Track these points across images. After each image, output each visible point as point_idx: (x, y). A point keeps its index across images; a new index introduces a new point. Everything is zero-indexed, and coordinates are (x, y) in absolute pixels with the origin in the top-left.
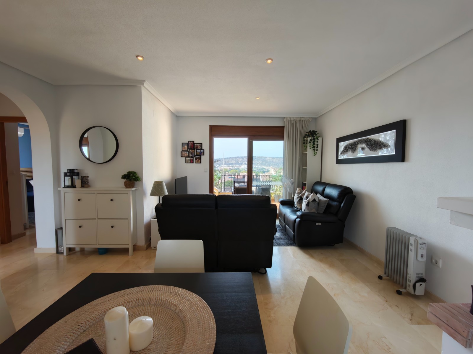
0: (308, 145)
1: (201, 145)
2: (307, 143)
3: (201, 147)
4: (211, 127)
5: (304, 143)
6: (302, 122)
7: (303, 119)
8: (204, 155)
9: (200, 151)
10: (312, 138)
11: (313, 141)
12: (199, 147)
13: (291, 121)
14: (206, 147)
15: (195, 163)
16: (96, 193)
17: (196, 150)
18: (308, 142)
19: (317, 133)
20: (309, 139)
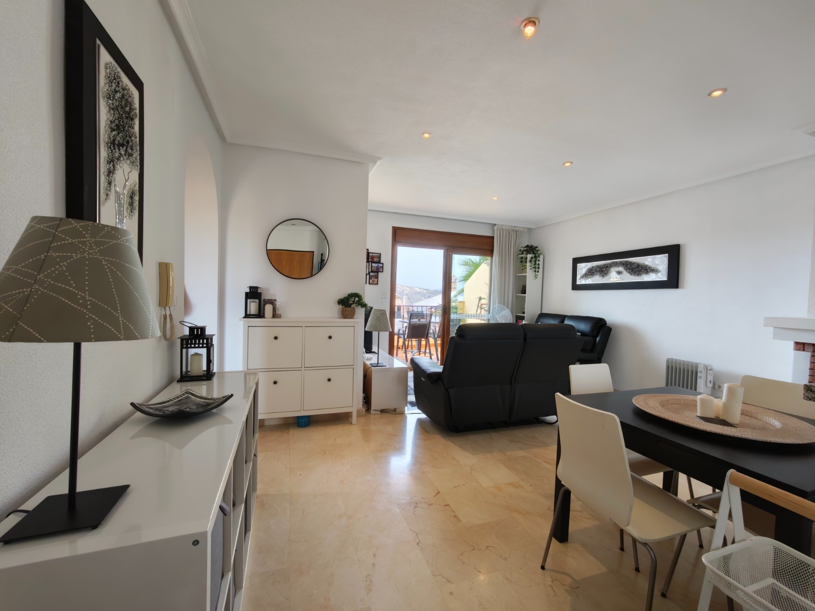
0: (528, 264)
1: (379, 256)
2: (526, 262)
3: (378, 260)
4: (396, 231)
5: (523, 261)
6: (515, 232)
7: (517, 229)
8: (382, 272)
9: (376, 265)
10: (533, 255)
11: (534, 259)
12: (375, 260)
13: (503, 230)
14: (386, 260)
15: (369, 284)
16: (304, 327)
17: (370, 263)
18: (528, 260)
19: (537, 249)
20: (529, 256)
